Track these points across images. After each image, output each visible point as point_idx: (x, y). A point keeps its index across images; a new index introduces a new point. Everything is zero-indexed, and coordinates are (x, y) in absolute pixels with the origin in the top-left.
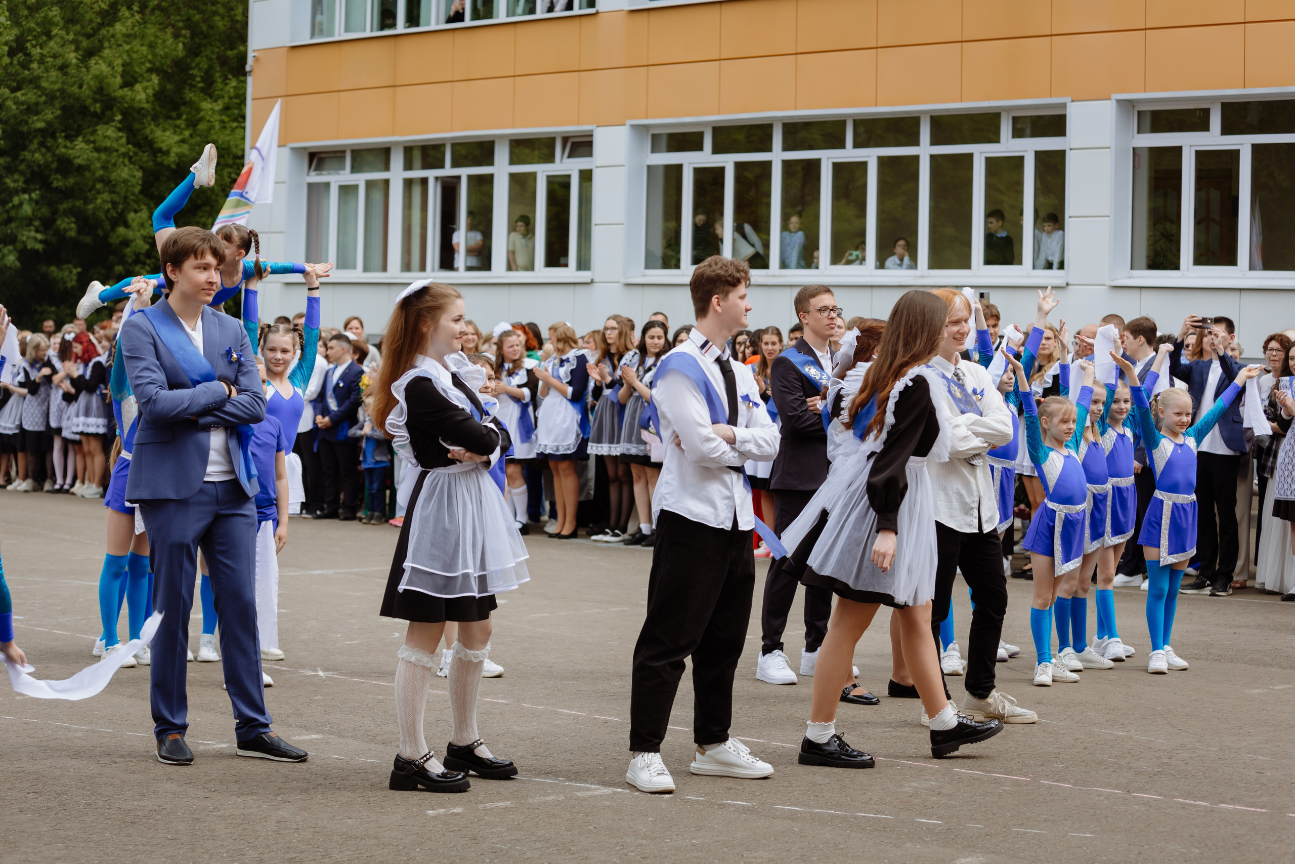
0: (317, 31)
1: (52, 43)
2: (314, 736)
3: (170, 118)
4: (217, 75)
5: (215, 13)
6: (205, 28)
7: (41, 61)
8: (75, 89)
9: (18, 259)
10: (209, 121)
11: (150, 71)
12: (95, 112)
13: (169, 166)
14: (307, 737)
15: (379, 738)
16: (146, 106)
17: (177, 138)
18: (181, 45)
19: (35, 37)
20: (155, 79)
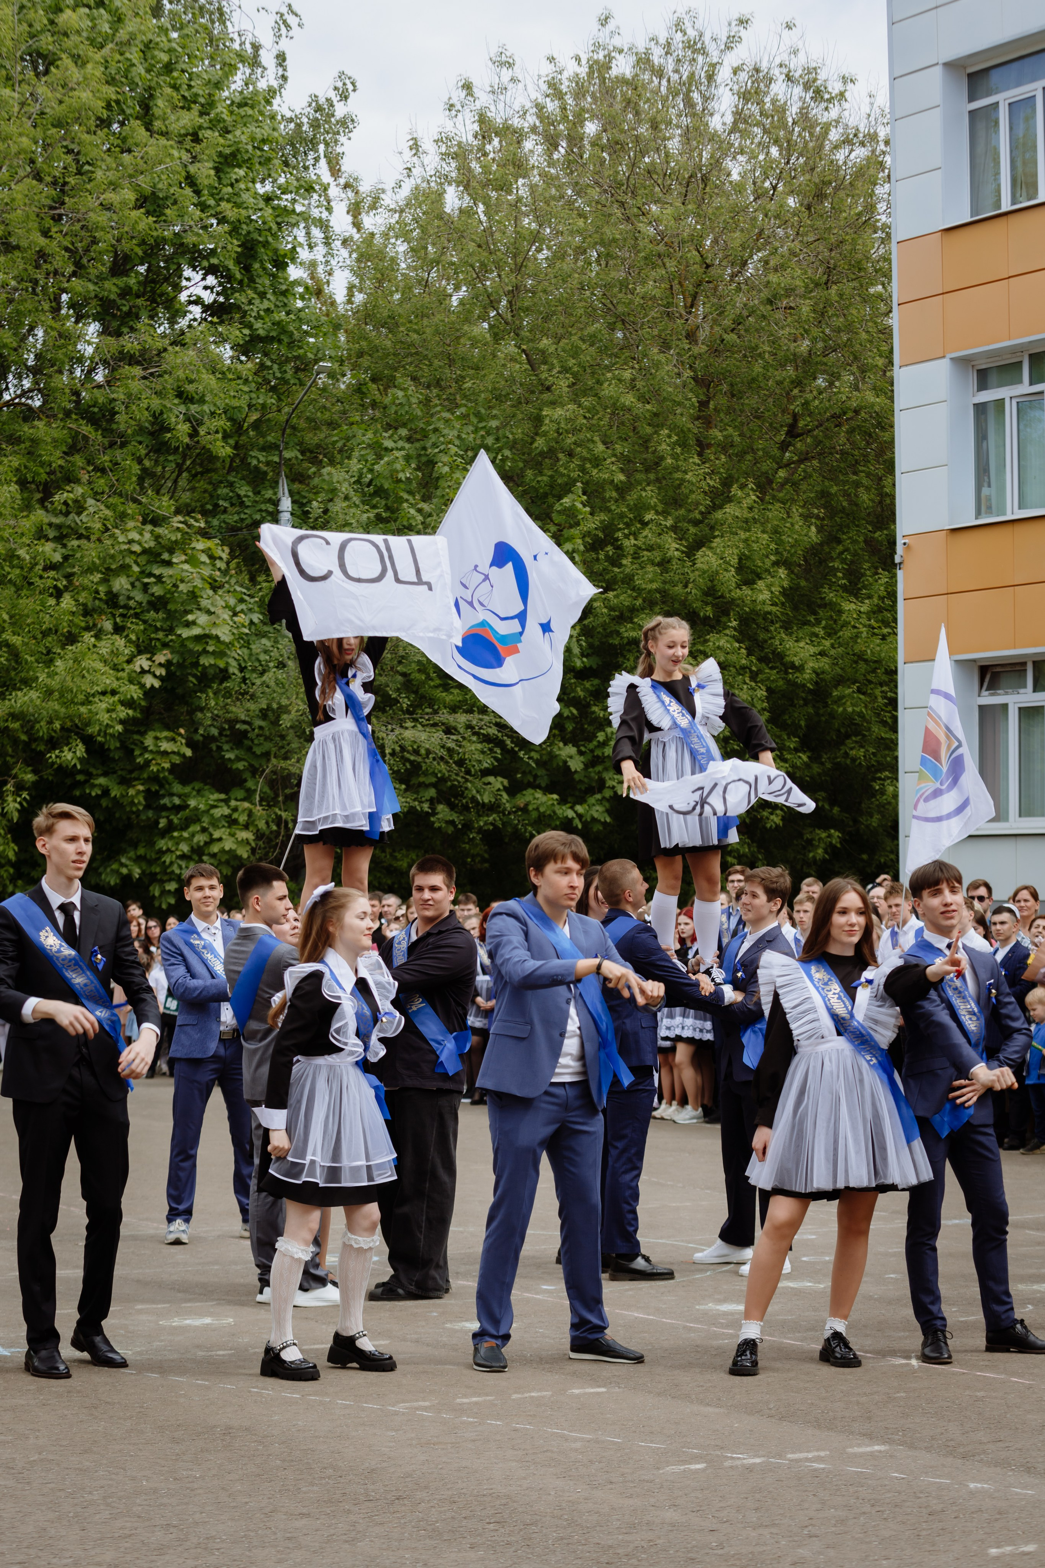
0: (983, 508)
1: (646, 532)
2: (877, 1448)
3: (807, 623)
4: (866, 565)
5: (857, 484)
6: (845, 504)
7: (636, 556)
8: (679, 589)
9: (608, 812)
10: (854, 627)
11: (776, 564)
12: (707, 618)
13: (804, 686)
14: (869, 1449)
15: (961, 1450)
16: (774, 609)
17: (813, 650)
18: (813, 529)
19: (628, 525)
20: (782, 572)
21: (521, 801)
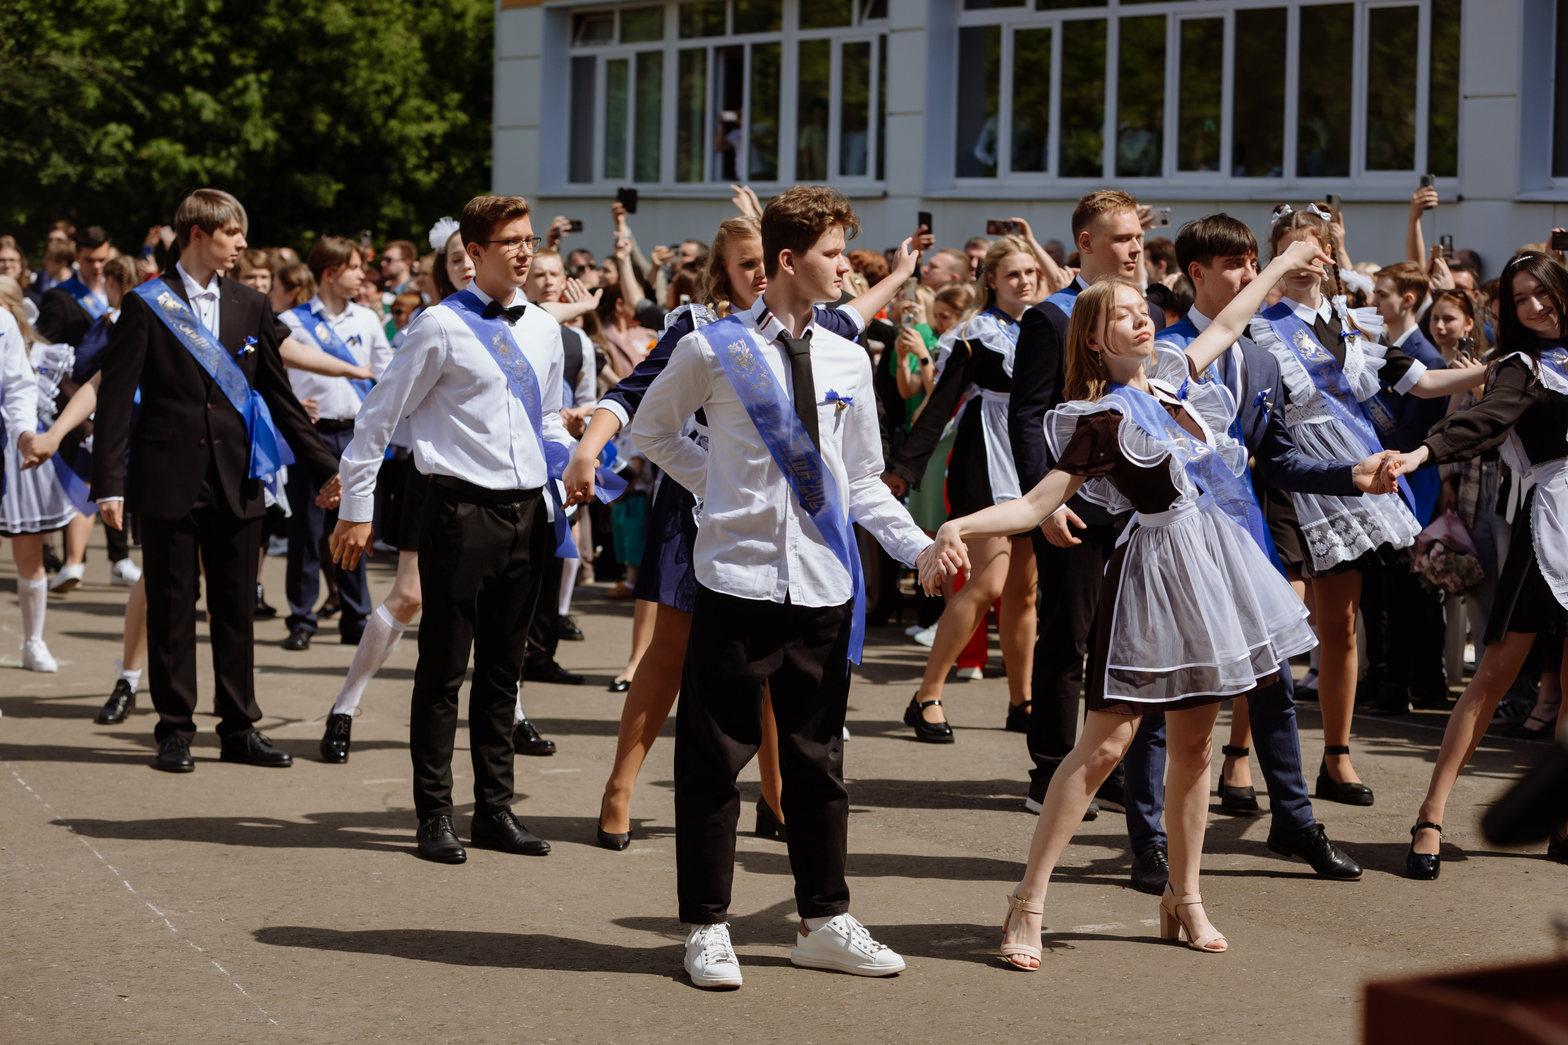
21: (145, 153)
